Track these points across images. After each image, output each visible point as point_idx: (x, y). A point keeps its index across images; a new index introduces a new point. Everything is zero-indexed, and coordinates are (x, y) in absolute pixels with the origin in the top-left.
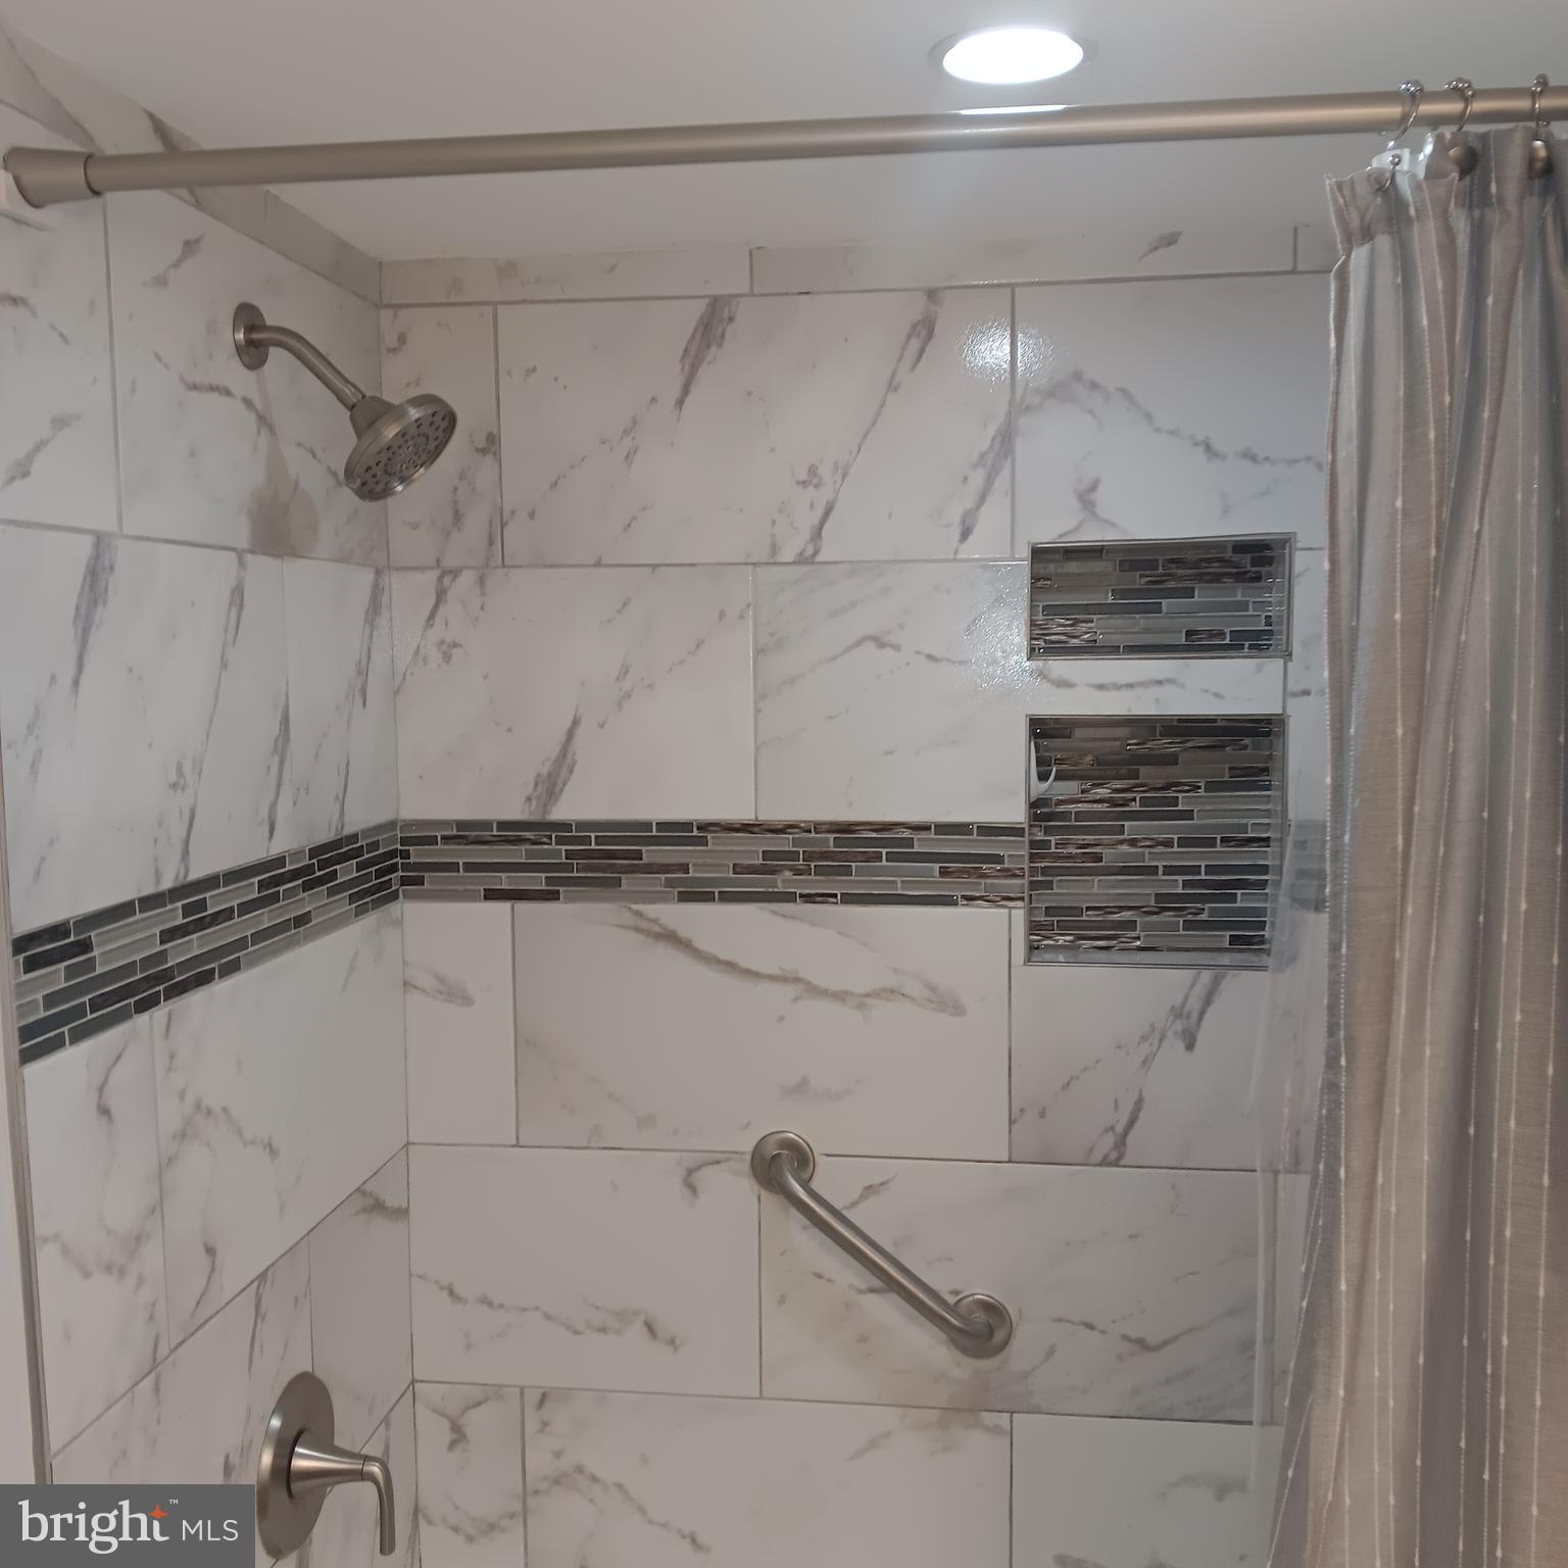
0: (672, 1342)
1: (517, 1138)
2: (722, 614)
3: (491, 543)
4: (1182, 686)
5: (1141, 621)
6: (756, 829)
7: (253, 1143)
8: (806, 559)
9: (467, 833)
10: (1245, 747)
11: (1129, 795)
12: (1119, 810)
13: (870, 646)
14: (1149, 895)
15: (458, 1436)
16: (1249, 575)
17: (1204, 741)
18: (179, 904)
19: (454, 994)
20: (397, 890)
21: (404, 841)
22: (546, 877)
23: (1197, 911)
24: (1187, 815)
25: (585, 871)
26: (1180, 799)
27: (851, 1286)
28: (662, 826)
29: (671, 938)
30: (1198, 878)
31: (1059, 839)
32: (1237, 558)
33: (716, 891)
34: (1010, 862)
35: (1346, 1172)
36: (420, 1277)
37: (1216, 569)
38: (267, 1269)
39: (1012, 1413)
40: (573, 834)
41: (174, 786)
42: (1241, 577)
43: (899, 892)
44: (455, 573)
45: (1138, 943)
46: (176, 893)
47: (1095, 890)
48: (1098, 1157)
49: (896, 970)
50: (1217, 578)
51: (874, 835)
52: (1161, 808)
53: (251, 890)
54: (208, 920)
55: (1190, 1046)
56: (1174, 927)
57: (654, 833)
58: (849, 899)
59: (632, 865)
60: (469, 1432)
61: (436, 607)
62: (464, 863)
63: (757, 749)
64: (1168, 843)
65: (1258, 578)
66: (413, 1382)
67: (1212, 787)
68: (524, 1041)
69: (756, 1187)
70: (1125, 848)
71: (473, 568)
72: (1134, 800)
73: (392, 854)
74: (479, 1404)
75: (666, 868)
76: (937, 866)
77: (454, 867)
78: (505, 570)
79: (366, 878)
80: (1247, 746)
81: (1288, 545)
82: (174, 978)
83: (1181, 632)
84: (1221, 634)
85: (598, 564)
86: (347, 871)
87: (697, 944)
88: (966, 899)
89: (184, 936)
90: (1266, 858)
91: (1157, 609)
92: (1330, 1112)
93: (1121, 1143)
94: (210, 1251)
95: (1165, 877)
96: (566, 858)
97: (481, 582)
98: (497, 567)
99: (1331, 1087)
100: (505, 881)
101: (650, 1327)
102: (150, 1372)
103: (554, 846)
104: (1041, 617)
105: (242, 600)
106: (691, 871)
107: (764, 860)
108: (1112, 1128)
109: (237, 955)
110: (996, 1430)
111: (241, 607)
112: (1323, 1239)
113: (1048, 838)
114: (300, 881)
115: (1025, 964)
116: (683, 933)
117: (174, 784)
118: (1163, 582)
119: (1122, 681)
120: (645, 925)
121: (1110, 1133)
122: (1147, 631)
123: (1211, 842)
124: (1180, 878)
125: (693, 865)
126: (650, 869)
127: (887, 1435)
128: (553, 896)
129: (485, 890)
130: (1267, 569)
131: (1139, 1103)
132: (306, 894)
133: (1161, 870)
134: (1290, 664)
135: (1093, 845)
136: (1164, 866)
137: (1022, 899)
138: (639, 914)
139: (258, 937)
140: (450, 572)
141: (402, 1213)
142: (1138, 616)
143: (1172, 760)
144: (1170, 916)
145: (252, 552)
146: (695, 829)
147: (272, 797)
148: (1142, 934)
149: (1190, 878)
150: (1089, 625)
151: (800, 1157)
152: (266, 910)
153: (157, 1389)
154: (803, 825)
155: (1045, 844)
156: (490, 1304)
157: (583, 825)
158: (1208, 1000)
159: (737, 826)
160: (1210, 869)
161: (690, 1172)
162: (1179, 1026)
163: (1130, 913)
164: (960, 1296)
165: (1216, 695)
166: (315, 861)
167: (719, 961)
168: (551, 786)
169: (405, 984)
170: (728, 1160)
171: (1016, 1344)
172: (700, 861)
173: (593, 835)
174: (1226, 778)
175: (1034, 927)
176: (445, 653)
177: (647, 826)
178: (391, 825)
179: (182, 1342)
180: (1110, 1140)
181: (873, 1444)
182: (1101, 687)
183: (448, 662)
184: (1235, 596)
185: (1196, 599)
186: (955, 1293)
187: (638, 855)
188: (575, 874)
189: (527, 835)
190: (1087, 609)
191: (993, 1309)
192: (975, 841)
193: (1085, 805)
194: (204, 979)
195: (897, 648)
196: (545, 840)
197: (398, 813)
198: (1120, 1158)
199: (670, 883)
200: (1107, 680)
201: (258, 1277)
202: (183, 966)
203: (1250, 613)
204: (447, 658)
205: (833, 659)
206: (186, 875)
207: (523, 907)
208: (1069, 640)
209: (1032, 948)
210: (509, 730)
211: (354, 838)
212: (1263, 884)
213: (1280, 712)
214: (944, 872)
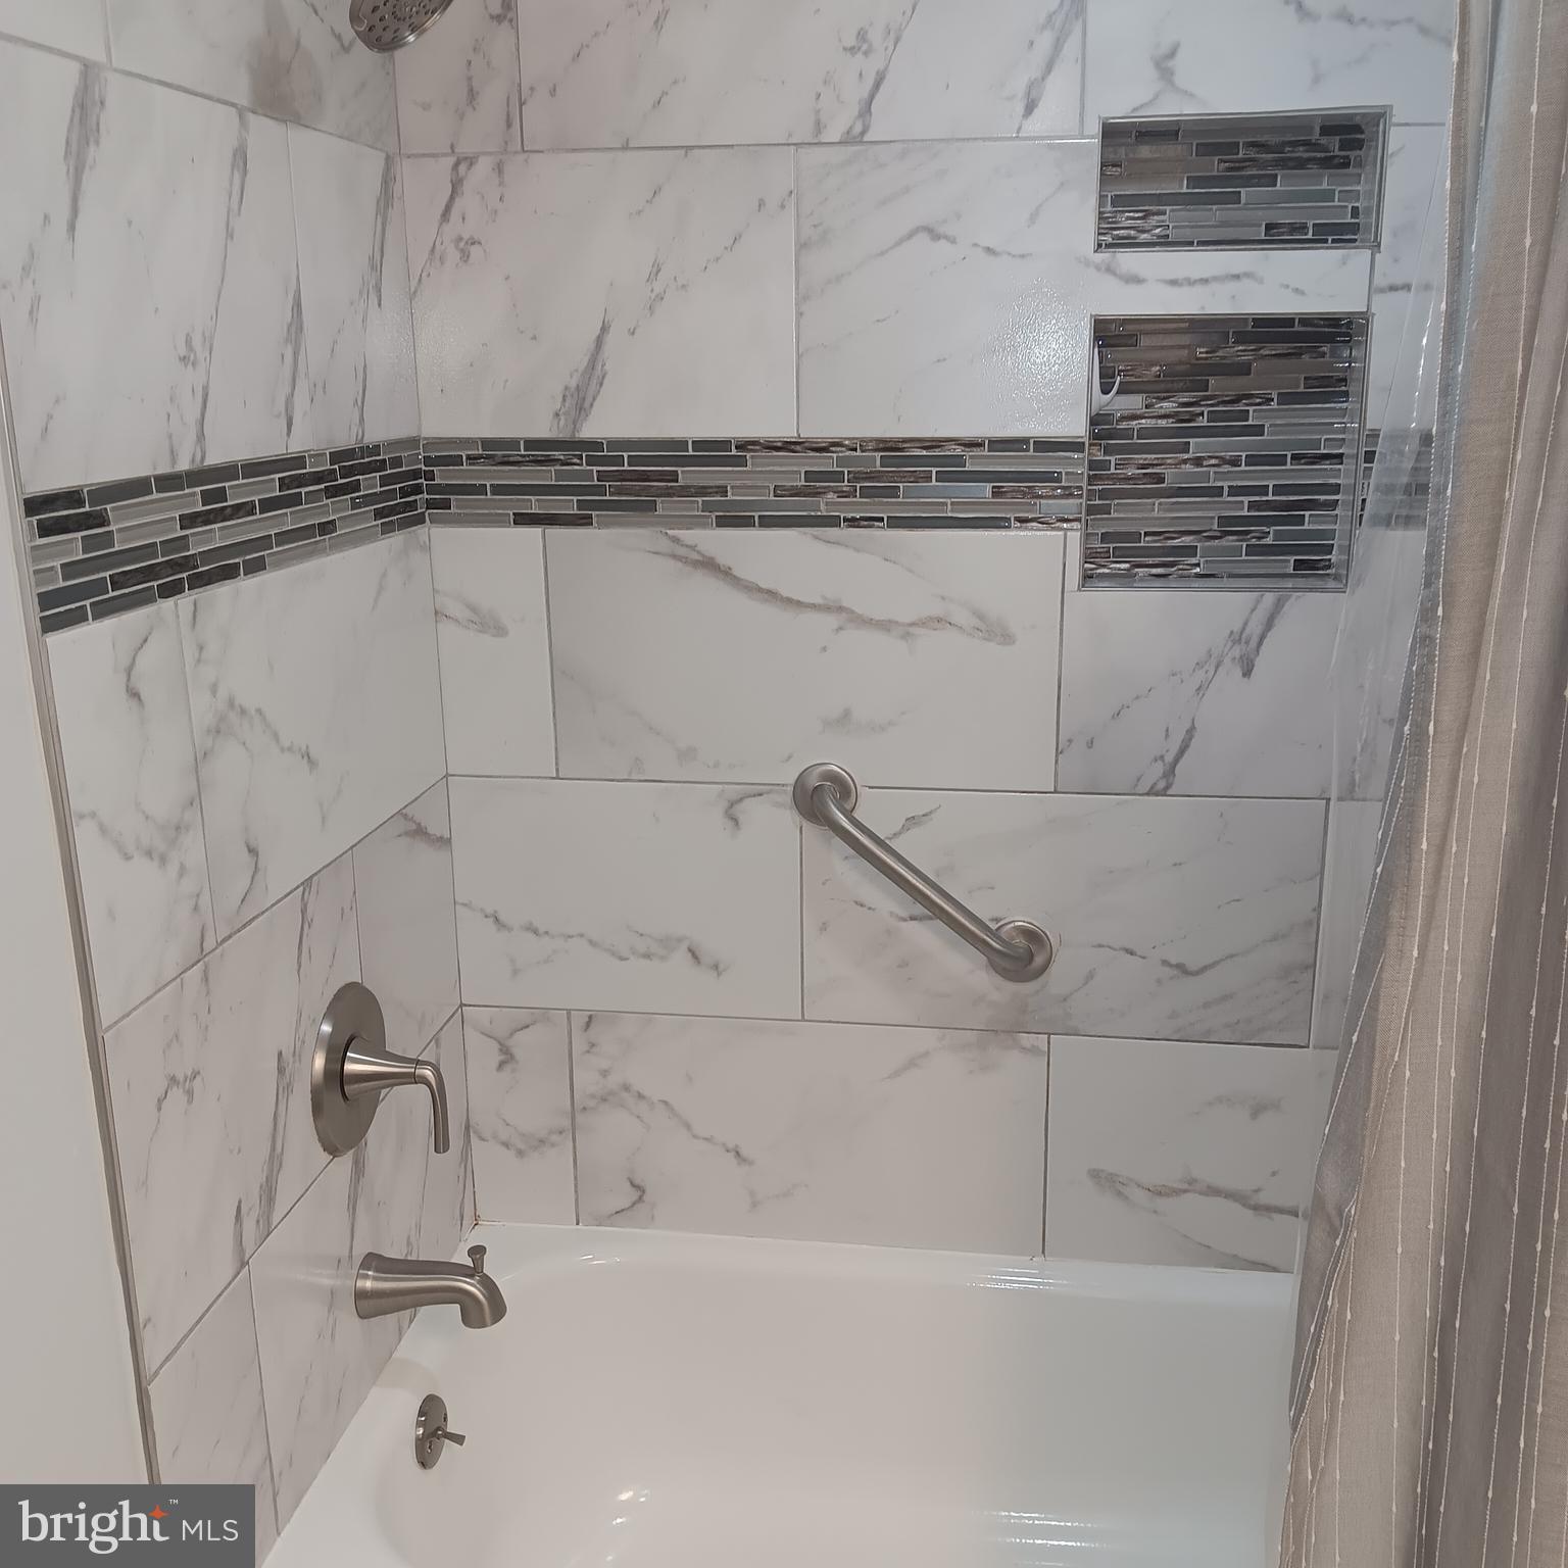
0: (716, 967)
1: (557, 770)
2: (761, 204)
3: (509, 125)
4: (1261, 281)
5: (1217, 212)
6: (798, 448)
7: (290, 749)
8: (854, 138)
9: (496, 451)
10: (1323, 355)
11: (1198, 410)
12: (1184, 425)
13: (922, 239)
14: (1213, 518)
15: (507, 1057)
16: (1336, 161)
17: (1281, 348)
18: (198, 489)
19: (488, 624)
20: (423, 513)
21: (428, 461)
22: (578, 500)
23: (1262, 535)
24: (1258, 430)
25: (619, 494)
26: (1251, 413)
27: (891, 913)
28: (698, 444)
29: (709, 565)
30: (1264, 498)
31: (1120, 459)
32: (1324, 141)
33: (756, 515)
34: (1067, 480)
35: (1435, 728)
36: (465, 905)
37: (1301, 153)
38: (311, 877)
39: (1049, 1034)
40: (605, 453)
41: (184, 359)
42: (1327, 163)
43: (950, 515)
44: (471, 161)
45: (1198, 570)
46: (195, 477)
47: (1155, 514)
48: (1145, 786)
49: (943, 598)
50: (1301, 164)
51: (924, 453)
52: (1231, 424)
53: (270, 486)
54: (229, 511)
55: (1247, 673)
56: (1237, 551)
57: (691, 453)
58: (896, 523)
59: (667, 488)
60: (518, 1052)
61: (452, 198)
62: (491, 485)
63: (799, 356)
64: (1235, 462)
65: (1346, 165)
66: (462, 1005)
67: (1285, 399)
68: (560, 672)
69: (798, 818)
70: (1188, 467)
71: (490, 154)
72: (1202, 414)
73: (416, 474)
74: (527, 1027)
75: (702, 491)
76: (989, 486)
77: (481, 490)
78: (526, 155)
79: (390, 494)
80: (1325, 353)
81: (1382, 120)
82: (197, 567)
83: (1260, 225)
84: (1303, 228)
85: (626, 148)
86: (371, 483)
87: (736, 572)
88: (1019, 522)
89: (206, 525)
90: (1339, 477)
91: (1235, 198)
92: (1421, 668)
93: (1170, 772)
94: (253, 851)
95: (1230, 499)
96: (598, 480)
97: (499, 169)
98: (516, 152)
99: (1424, 641)
100: (535, 505)
101: (694, 955)
102: (199, 961)
103: (585, 467)
104: (1109, 208)
105: (245, 164)
106: (729, 494)
107: (806, 481)
108: (1162, 757)
109: (262, 553)
110: (1033, 1051)
111: (245, 172)
112: (1404, 799)
113: (1108, 458)
114: (322, 486)
115: (1079, 590)
116: (722, 560)
117: (185, 357)
118: (1243, 168)
119: (1197, 276)
120: (682, 551)
121: (1160, 762)
122: (1224, 224)
123: (1281, 460)
124: (1246, 500)
125: (732, 487)
126: (685, 491)
127: (926, 1054)
128: (584, 521)
129: (514, 514)
130: (1358, 153)
131: (1191, 732)
132: (329, 501)
133: (1226, 490)
134: (1378, 255)
135: (1157, 465)
136: (1229, 487)
137: (1078, 520)
138: (676, 540)
139: (284, 537)
140: (466, 158)
141: (444, 842)
142: (1214, 207)
143: (1244, 370)
144: (1233, 541)
145: (254, 112)
146: (733, 447)
147: (288, 390)
148: (1202, 560)
149: (1257, 498)
150: (1162, 217)
151: (842, 788)
152: (288, 510)
153: (206, 979)
154: (847, 442)
155: (1105, 465)
156: (536, 932)
157: (616, 444)
158: (1269, 624)
159: (779, 444)
160: (1278, 489)
161: (732, 804)
162: (1237, 652)
163: (1191, 538)
164: (999, 924)
165: (1297, 291)
166: (336, 466)
167: (760, 590)
168: (580, 400)
169: (436, 613)
170: (768, 793)
171: (1054, 969)
172: (738, 483)
173: (625, 455)
174: (1301, 389)
175: (1089, 556)
176: (462, 251)
177: (681, 444)
178: (413, 442)
179: (230, 937)
180: (1159, 769)
181: (912, 1063)
182: (1174, 283)
183: (465, 261)
184: (1321, 184)
185: (1278, 187)
186: (997, 920)
187: (674, 477)
188: (608, 498)
189: (557, 454)
190: (1160, 199)
191: (1033, 936)
192: (1032, 457)
193: (1149, 421)
194: (229, 573)
195: (953, 241)
196: (576, 460)
197: (420, 428)
198: (1168, 787)
199: (707, 507)
200: (1180, 275)
201: (303, 883)
202: (207, 556)
203: (1336, 203)
204: (465, 256)
205: (882, 253)
206: (203, 459)
207: (554, 532)
208: (1138, 235)
209: (1087, 578)
210: (534, 338)
211: (375, 449)
212: (1334, 504)
213: (1365, 310)
214: (997, 493)
